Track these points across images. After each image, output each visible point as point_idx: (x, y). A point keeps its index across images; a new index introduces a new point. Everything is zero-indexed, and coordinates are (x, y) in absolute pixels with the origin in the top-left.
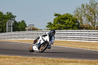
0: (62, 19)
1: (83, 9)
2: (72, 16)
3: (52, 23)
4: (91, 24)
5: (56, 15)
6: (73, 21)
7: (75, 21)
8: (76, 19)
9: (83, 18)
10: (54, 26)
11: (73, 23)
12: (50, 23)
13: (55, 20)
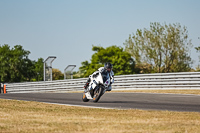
0: (105, 55)
2: (121, 50)
3: (90, 62)
4: (153, 63)
5: (95, 49)
6: (124, 58)
7: (127, 58)
8: (129, 55)
9: (140, 53)
10: (93, 67)
11: (124, 61)
12: (86, 63)
13: (93, 57)
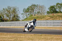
1: (4, 11)
4: (8, 18)
8: (1, 16)
